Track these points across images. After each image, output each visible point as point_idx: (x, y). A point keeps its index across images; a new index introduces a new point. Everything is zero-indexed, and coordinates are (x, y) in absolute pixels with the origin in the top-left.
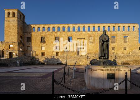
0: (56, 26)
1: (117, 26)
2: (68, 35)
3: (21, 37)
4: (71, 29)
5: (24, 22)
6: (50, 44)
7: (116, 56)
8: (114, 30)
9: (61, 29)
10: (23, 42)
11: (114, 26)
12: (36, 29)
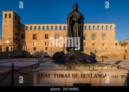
0: (46, 25)
1: (96, 25)
2: (55, 33)
3: (16, 34)
4: (58, 28)
5: (19, 22)
6: (41, 40)
7: (95, 51)
8: (94, 29)
9: (50, 28)
10: (18, 38)
11: (94, 26)
12: (29, 28)
